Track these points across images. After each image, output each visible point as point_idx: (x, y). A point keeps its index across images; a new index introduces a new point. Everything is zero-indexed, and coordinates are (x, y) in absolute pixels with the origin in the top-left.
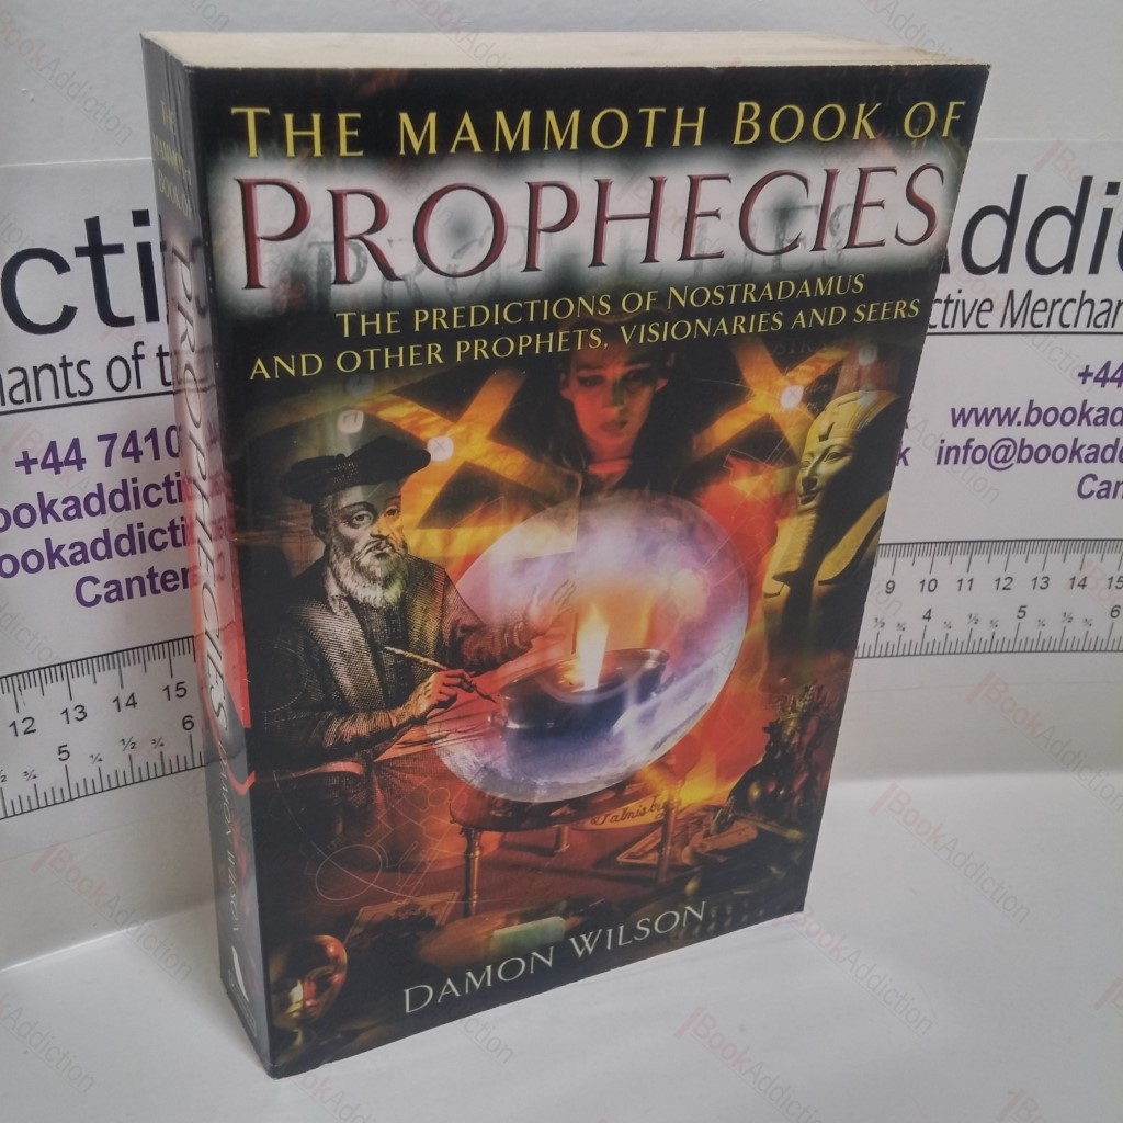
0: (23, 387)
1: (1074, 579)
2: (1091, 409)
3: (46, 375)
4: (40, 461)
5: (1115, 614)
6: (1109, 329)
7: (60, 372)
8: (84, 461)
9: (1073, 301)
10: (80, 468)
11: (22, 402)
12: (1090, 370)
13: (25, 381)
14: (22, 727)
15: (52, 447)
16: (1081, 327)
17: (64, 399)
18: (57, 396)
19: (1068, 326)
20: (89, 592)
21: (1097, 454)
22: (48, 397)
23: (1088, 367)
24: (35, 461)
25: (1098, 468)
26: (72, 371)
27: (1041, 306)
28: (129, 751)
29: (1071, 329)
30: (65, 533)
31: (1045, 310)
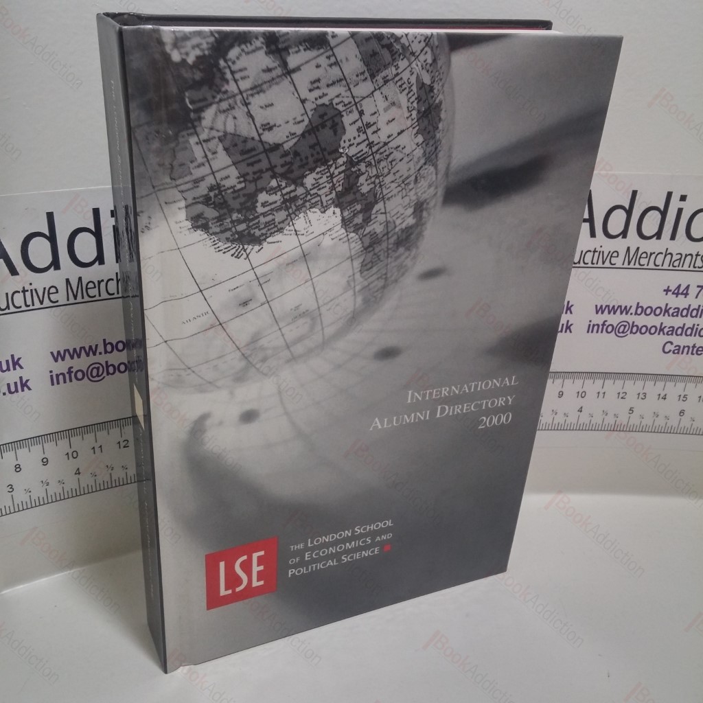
1: (660, 395)
2: (670, 308)
5: (682, 414)
6: (680, 268)
9: (662, 253)
12: (670, 289)
16: (666, 266)
19: (658, 266)
21: (673, 331)
25: (673, 338)
27: (644, 255)
29: (660, 267)
31: (646, 257)
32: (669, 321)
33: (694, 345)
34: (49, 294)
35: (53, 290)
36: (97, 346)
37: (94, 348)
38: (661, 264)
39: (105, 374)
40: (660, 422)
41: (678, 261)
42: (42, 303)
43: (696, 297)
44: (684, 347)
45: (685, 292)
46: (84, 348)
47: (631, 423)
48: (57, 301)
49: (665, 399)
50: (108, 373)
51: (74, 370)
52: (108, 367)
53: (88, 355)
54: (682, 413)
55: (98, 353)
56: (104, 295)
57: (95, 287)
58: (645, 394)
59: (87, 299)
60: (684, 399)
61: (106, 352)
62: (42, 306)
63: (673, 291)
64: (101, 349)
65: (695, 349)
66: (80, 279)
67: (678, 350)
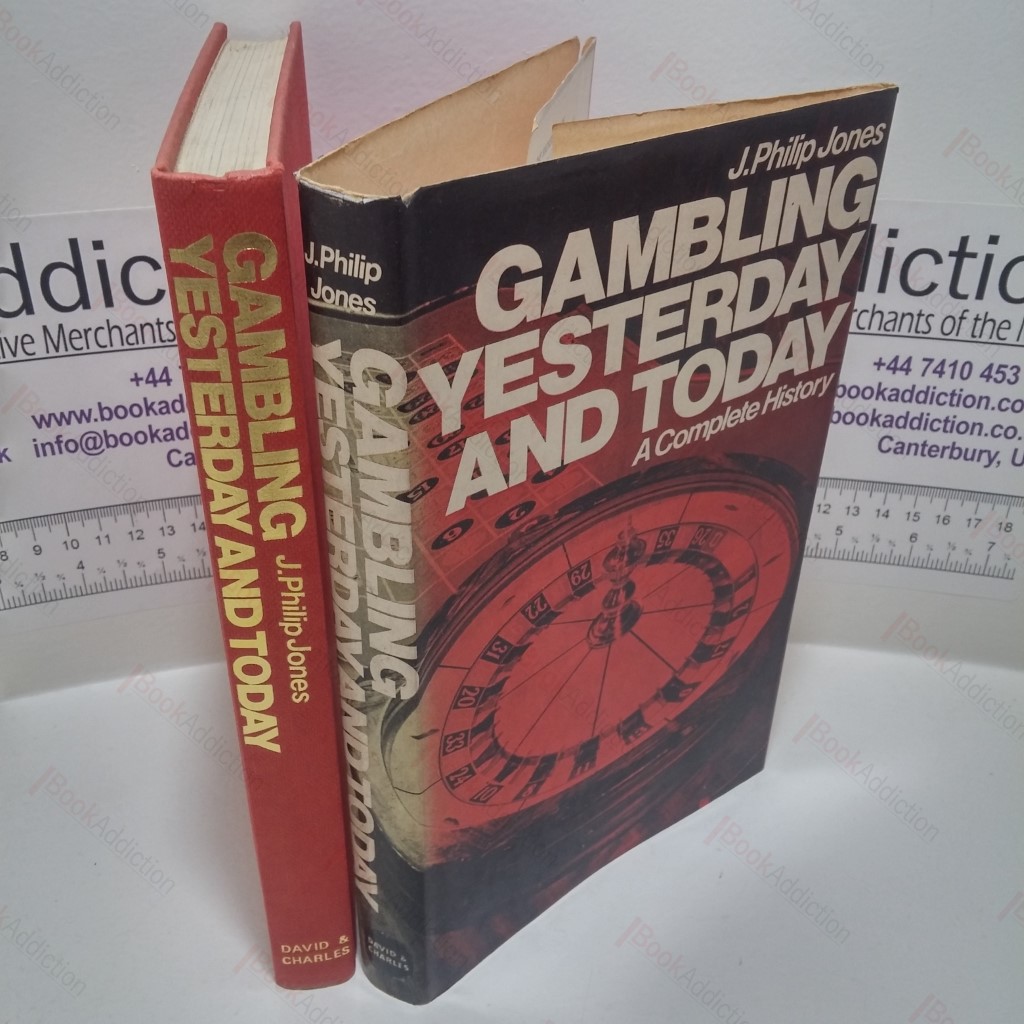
0: (134, 336)
1: (879, 511)
2: (885, 389)
3: (147, 329)
4: (145, 379)
5: (913, 539)
6: (896, 333)
7: (156, 327)
8: (171, 380)
9: (867, 311)
10: (169, 384)
11: (133, 344)
12: (883, 361)
13: (135, 332)
14: (136, 535)
15: (152, 371)
16: (874, 329)
17: (159, 343)
18: (154, 341)
19: (863, 329)
20: (175, 458)
21: (891, 422)
22: (149, 342)
23: (881, 359)
24: (141, 379)
25: (893, 431)
26: (163, 327)
28: (201, 557)
29: (866, 331)
30: (160, 422)
32: (884, 408)
33: (925, 442)
34: (23, 344)
35: (27, 340)
36: (90, 410)
37: (87, 413)
38: (867, 326)
39: (104, 445)
40: (882, 548)
41: (892, 323)
42: (14, 354)
43: (923, 375)
44: (910, 445)
45: (905, 367)
46: (74, 412)
47: (840, 547)
48: (34, 354)
49: (887, 516)
50: (108, 446)
51: (64, 439)
52: (107, 437)
53: (80, 421)
54: (913, 537)
55: (92, 420)
56: (94, 347)
57: (81, 337)
58: (858, 509)
59: (71, 351)
60: (916, 518)
61: (103, 418)
62: (15, 359)
63: (887, 364)
64: (96, 414)
65: (927, 449)
66: (61, 326)
67: (901, 449)
